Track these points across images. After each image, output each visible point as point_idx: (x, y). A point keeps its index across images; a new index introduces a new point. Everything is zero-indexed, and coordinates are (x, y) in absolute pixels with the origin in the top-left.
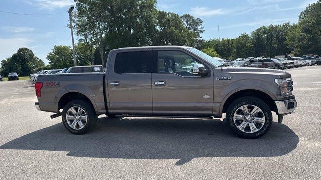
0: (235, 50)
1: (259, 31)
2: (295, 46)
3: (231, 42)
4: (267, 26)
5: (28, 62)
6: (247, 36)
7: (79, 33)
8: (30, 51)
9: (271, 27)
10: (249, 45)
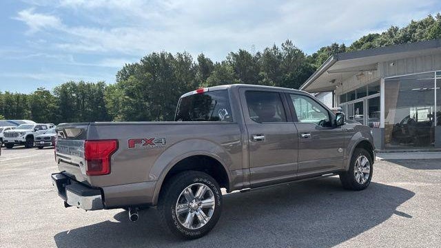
0: (30, 112)
1: (64, 87)
2: (120, 111)
3: (21, 98)
4: (77, 82)
6: (47, 93)
9: (82, 84)
10: (51, 105)
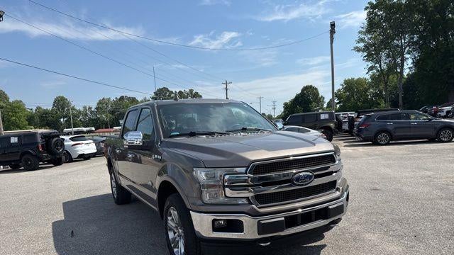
5: (311, 103)
7: (369, 57)
8: (316, 89)
